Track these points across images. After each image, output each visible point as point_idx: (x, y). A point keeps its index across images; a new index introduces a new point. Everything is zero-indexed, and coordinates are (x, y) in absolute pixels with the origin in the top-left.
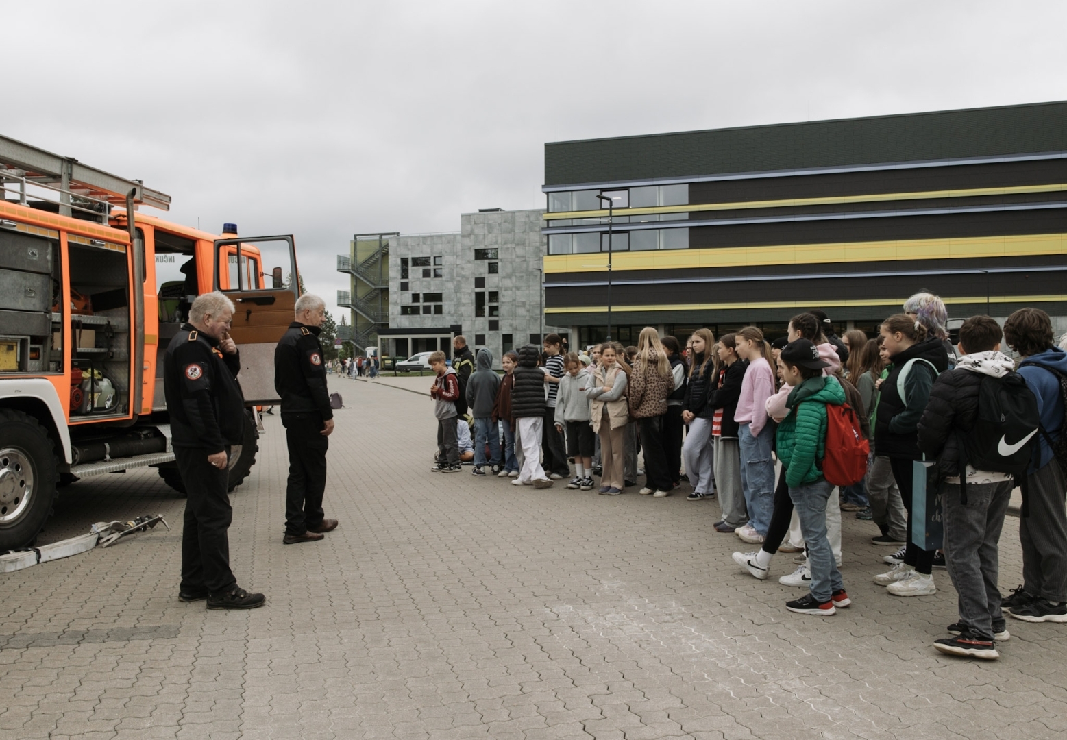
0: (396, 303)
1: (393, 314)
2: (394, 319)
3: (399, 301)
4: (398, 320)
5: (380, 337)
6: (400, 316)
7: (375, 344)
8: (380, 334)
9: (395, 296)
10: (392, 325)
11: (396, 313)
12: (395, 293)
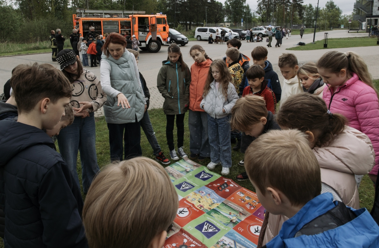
0: (376, 6)
1: (374, 10)
2: (375, 12)
3: (377, 5)
4: (377, 12)
5: (367, 19)
6: (377, 11)
7: (365, 21)
8: (367, 17)
9: (376, 4)
10: (374, 14)
11: (376, 10)
12: (376, 2)
